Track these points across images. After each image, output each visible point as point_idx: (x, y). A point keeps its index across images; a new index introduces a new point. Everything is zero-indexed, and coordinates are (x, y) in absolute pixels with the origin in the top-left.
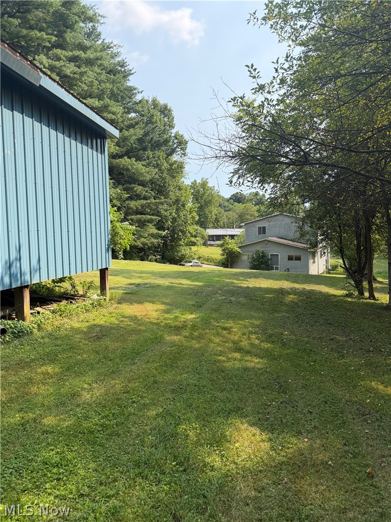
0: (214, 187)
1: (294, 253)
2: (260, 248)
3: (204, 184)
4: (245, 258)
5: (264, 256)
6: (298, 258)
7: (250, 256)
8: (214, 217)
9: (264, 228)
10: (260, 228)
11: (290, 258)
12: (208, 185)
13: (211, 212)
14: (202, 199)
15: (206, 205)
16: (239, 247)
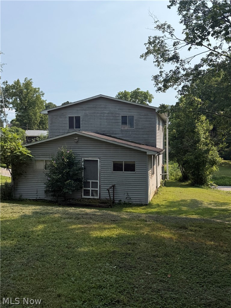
0: (39, 88)
1: (124, 159)
2: (64, 149)
3: (28, 84)
4: (40, 166)
5: (71, 163)
6: (130, 167)
7: (49, 163)
8: (39, 119)
9: (78, 119)
10: (71, 119)
11: (117, 167)
12: (32, 86)
13: (35, 114)
14: (26, 100)
15: (30, 106)
16: (27, 147)
